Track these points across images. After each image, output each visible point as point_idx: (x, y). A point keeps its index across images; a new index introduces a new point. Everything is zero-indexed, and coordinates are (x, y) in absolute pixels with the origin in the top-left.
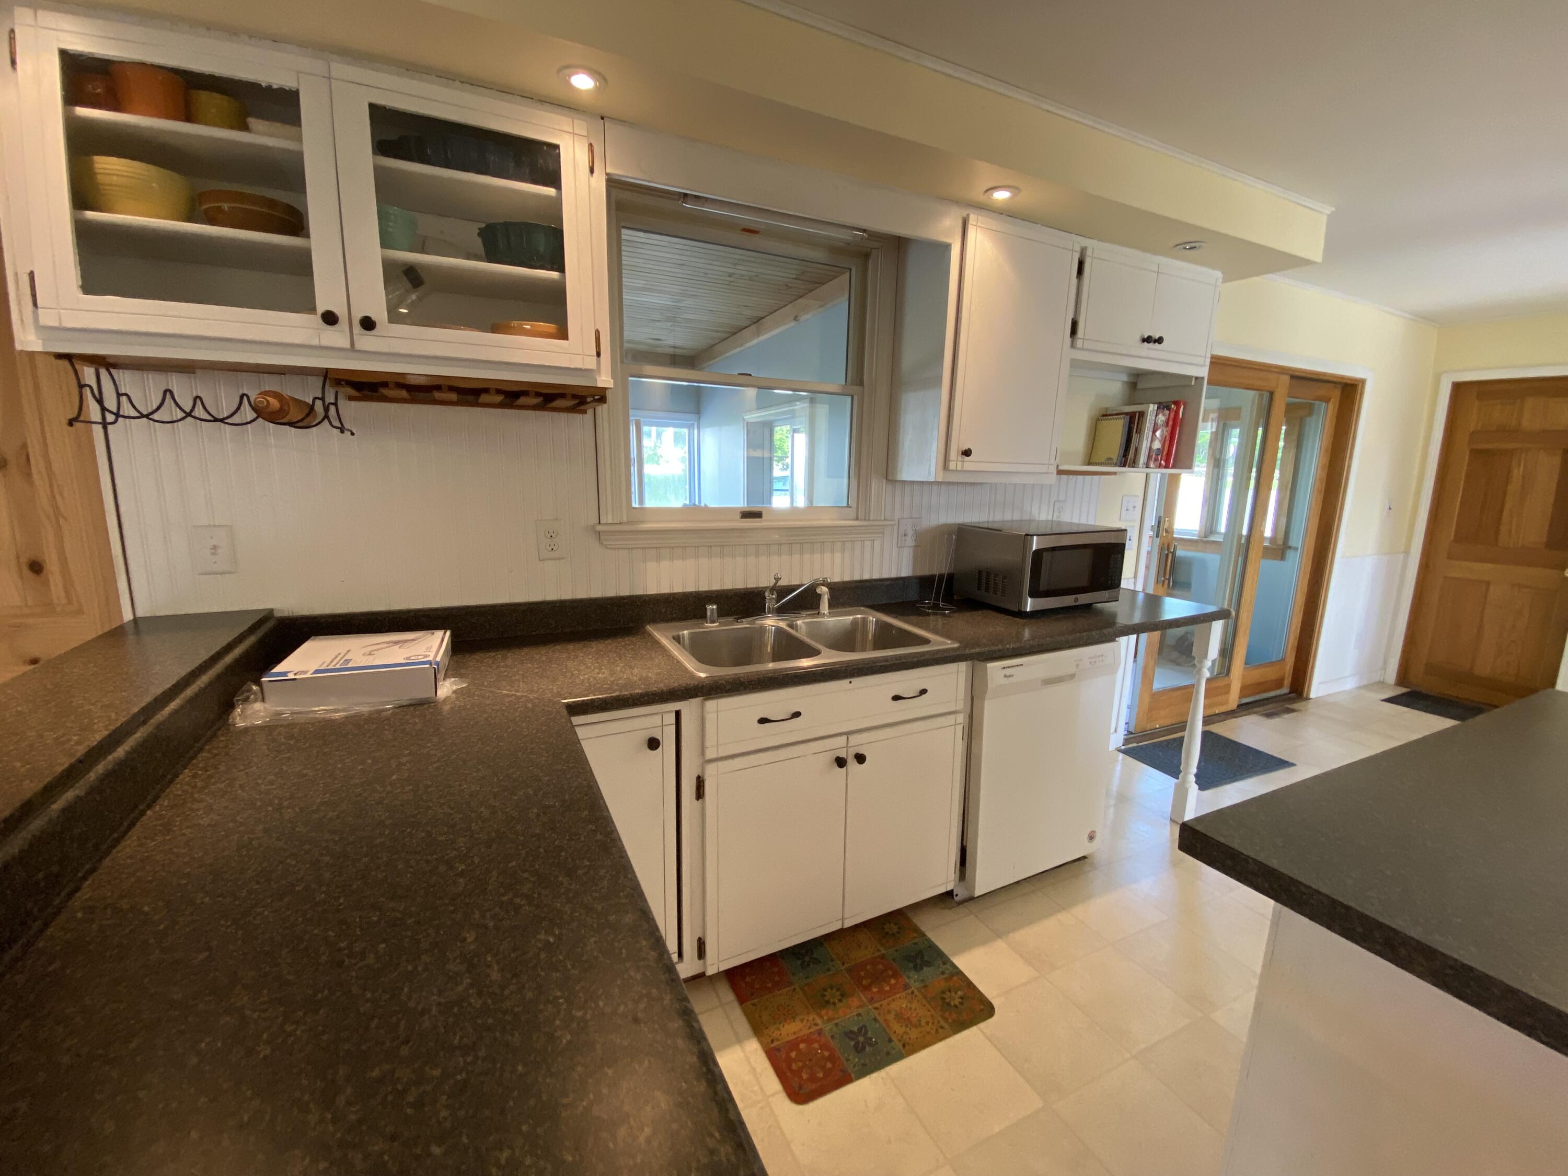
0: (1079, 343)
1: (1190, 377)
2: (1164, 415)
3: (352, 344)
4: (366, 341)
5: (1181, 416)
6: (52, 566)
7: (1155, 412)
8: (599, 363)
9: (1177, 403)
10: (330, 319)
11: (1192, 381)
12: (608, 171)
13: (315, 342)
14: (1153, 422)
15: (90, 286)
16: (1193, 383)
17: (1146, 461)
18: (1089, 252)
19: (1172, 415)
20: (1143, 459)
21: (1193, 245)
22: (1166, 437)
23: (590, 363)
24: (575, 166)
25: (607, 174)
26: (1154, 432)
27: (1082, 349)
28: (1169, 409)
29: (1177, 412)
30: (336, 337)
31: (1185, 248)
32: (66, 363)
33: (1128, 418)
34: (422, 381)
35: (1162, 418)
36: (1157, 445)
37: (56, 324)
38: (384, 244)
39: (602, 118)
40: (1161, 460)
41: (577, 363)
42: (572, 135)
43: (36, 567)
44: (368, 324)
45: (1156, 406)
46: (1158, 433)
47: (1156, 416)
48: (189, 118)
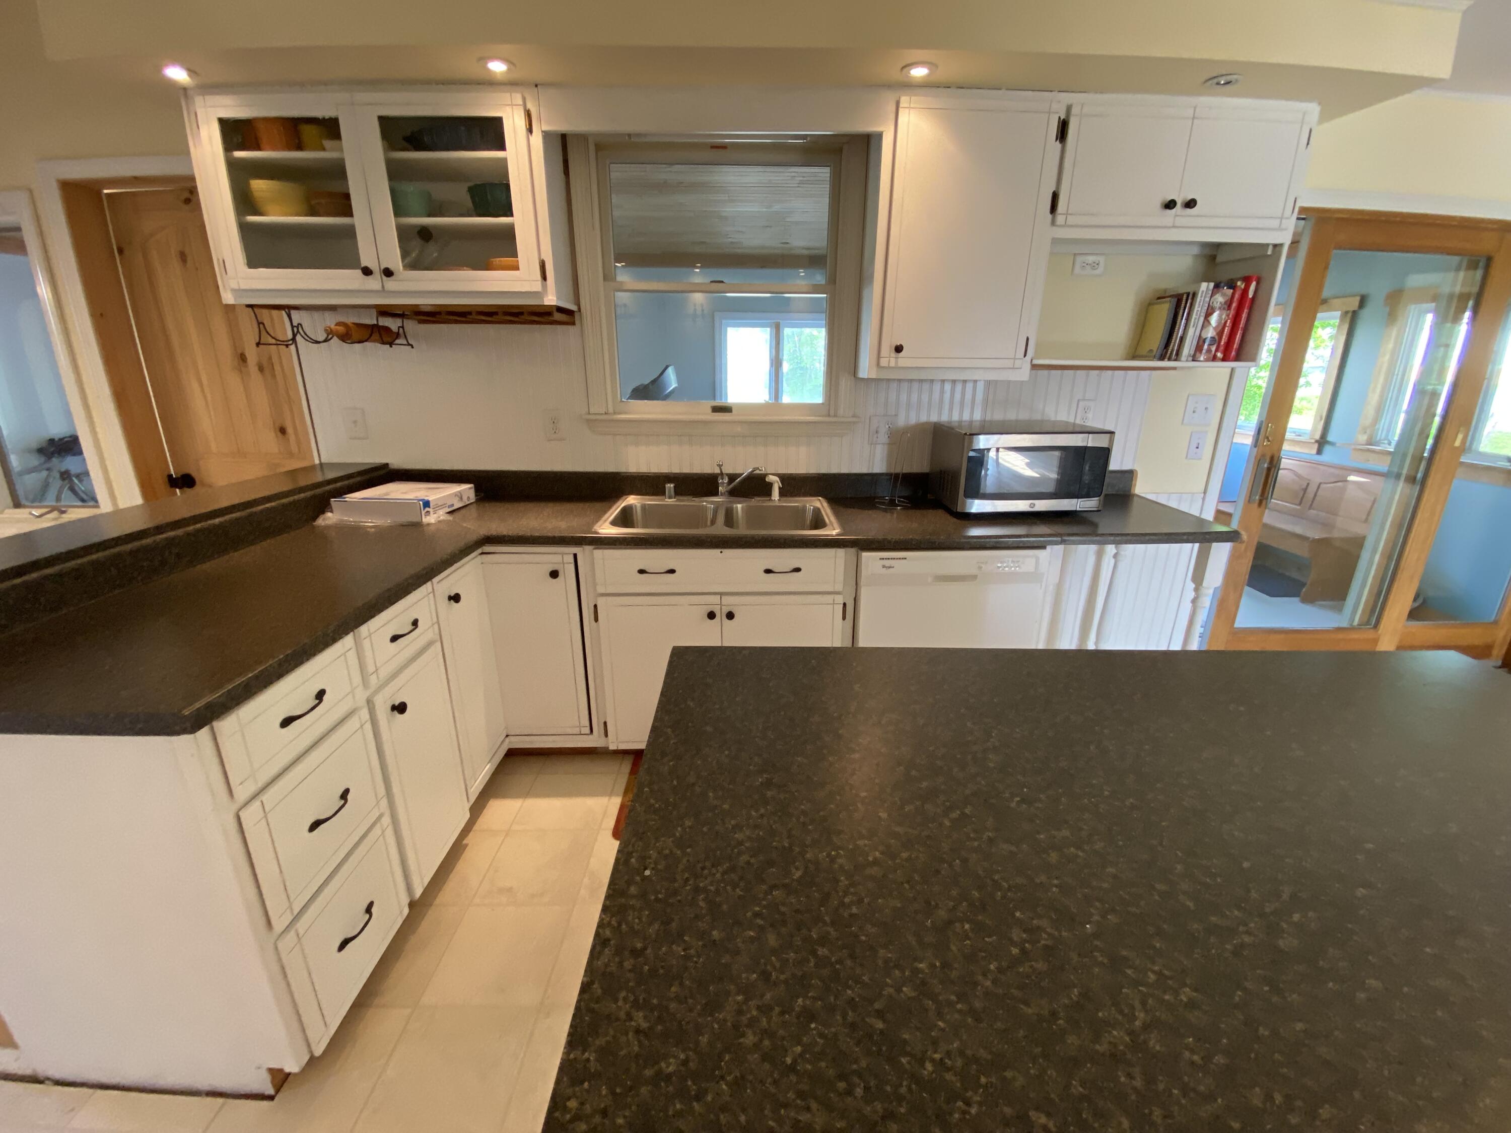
0: (1060, 219)
1: (1265, 246)
2: (1224, 295)
3: (383, 287)
4: (391, 284)
5: (1251, 295)
6: (290, 430)
7: (1210, 292)
8: (544, 287)
9: (1247, 280)
10: (367, 272)
11: (1267, 250)
12: (543, 129)
13: (362, 288)
14: (1207, 305)
15: (252, 263)
16: (1269, 253)
17: (1192, 353)
18: (1074, 111)
19: (1237, 296)
20: (1187, 350)
21: (1229, 78)
22: (1226, 323)
23: (537, 286)
24: (515, 131)
25: (542, 131)
26: (1208, 314)
27: (1065, 225)
28: (1232, 285)
29: (1245, 291)
30: (374, 283)
31: (1218, 84)
32: (250, 309)
33: (1175, 300)
34: (428, 309)
35: (1219, 299)
36: (1210, 333)
37: (237, 288)
38: (397, 214)
39: (536, 86)
40: (1217, 350)
41: (526, 288)
42: (510, 107)
43: (283, 431)
44: (388, 273)
45: (1212, 285)
46: (1214, 319)
47: (1211, 296)
48: (300, 147)
